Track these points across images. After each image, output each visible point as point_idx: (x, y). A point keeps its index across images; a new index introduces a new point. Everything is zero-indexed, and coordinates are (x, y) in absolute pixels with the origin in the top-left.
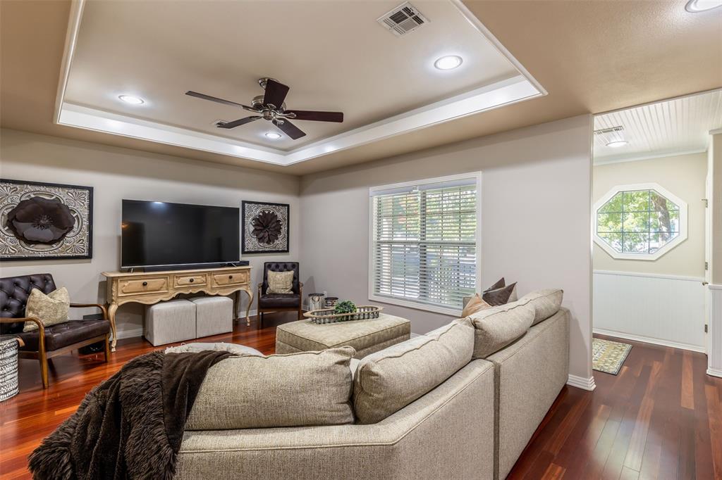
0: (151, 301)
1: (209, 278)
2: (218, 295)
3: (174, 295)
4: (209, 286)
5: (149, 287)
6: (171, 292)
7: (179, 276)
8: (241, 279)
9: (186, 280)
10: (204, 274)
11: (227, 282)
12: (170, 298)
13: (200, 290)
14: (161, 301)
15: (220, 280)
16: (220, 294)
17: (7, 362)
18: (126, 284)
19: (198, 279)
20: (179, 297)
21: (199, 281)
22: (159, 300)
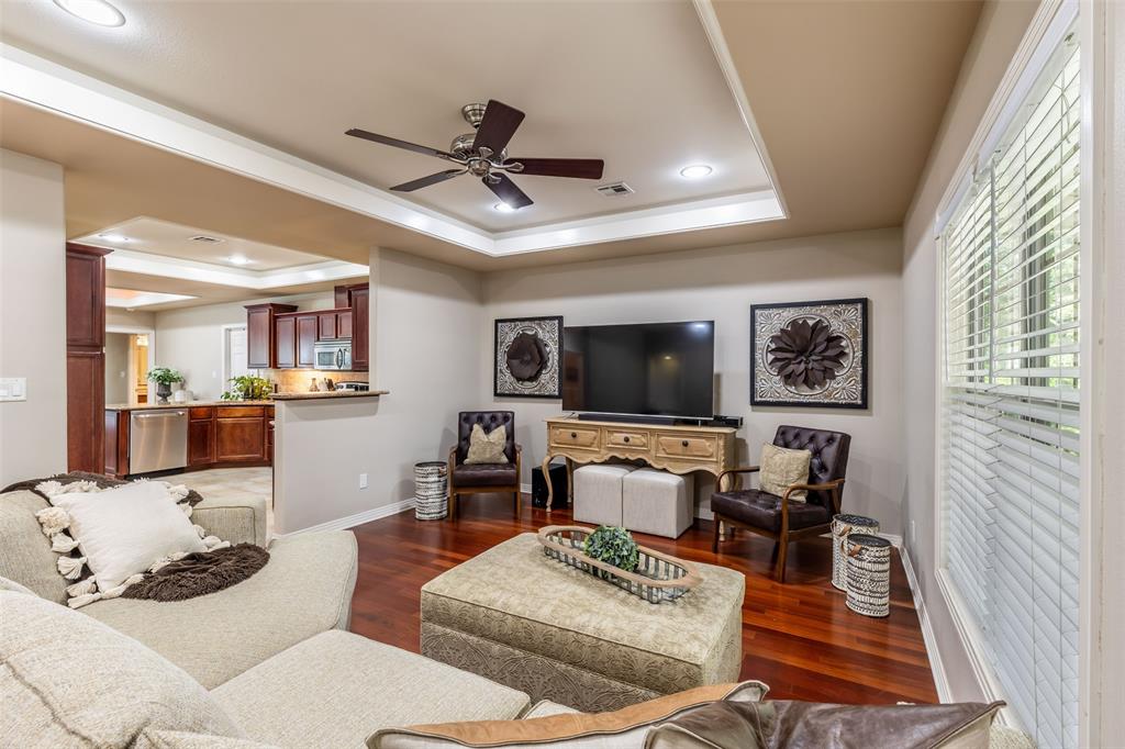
0: (580, 458)
1: (653, 440)
2: (665, 470)
3: (607, 458)
4: (653, 452)
5: (580, 439)
6: (603, 451)
7: (612, 431)
8: (706, 450)
9: (620, 437)
10: (644, 432)
11: (680, 451)
12: (603, 460)
13: (640, 456)
14: (592, 463)
15: (670, 446)
16: (669, 469)
17: (429, 486)
18: (558, 432)
19: (636, 439)
20: (613, 461)
21: (638, 442)
22: (588, 460)
